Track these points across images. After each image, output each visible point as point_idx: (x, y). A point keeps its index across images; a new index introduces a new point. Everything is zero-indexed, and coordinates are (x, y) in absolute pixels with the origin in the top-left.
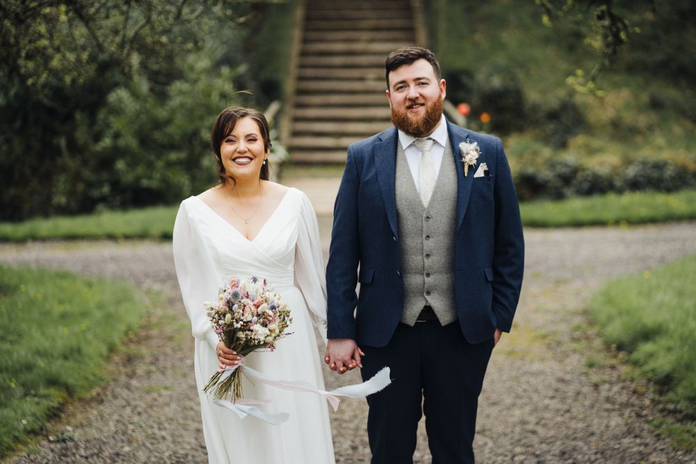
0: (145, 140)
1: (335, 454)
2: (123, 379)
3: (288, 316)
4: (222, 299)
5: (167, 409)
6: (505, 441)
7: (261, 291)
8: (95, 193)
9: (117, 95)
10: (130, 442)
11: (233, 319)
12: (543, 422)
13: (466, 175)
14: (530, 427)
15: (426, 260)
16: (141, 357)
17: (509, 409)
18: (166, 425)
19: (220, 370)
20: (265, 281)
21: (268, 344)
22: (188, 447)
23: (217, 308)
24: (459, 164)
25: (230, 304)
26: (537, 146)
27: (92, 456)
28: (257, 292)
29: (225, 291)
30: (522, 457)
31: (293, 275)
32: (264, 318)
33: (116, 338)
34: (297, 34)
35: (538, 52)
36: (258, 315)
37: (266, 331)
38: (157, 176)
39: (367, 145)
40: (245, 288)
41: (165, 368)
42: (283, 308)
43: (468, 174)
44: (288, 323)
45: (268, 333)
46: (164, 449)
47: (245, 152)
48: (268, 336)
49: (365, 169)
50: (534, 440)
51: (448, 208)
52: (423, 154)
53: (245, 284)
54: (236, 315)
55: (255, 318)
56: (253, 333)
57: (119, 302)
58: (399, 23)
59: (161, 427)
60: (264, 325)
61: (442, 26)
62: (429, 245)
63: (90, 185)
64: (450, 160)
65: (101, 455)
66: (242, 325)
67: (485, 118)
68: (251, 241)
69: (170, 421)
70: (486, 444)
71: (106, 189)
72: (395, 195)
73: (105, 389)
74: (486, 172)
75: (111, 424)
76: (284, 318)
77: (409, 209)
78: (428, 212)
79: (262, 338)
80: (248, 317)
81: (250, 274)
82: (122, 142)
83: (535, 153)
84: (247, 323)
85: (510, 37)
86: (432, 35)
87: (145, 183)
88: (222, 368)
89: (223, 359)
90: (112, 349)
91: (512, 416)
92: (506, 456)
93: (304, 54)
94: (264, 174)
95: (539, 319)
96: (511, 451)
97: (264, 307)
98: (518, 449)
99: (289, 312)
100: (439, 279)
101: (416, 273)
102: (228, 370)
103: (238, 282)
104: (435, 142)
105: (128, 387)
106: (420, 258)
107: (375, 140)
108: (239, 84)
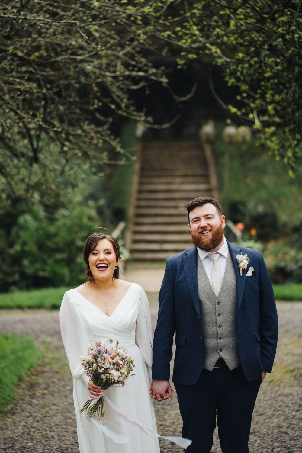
0: (41, 246)
1: (160, 447)
2: (27, 398)
3: (132, 364)
4: (90, 354)
5: (55, 418)
6: (268, 439)
7: (115, 348)
8: (10, 280)
9: (25, 219)
10: (32, 440)
11: (97, 366)
12: (292, 426)
13: (241, 275)
14: (284, 430)
15: (219, 329)
16: (39, 385)
17: (270, 418)
18: (55, 429)
19: (90, 399)
20: (117, 342)
21: (120, 382)
22: (68, 443)
23: (88, 360)
24: (236, 268)
25: (95, 357)
26: (286, 249)
27: (8, 448)
28: (112, 349)
29: (92, 349)
30: (279, 449)
31: (135, 338)
32: (117, 366)
33: (23, 373)
34: (135, 179)
35: (286, 190)
36: (114, 364)
37: (118, 374)
38: (48, 268)
39: (179, 258)
40: (105, 347)
41: (54, 392)
42: (129, 359)
43: (242, 274)
44: (133, 368)
45: (120, 375)
46: (53, 444)
47: (104, 260)
48: (120, 377)
49: (178, 274)
50: (287, 438)
51: (231, 296)
52: (214, 263)
53: (105, 344)
54: (99, 364)
55: (112, 366)
56: (111, 375)
57: (25, 349)
58: (199, 171)
59: (52, 430)
60: (118, 370)
61: (226, 174)
62: (220, 319)
63: (7, 274)
64: (230, 266)
65: (14, 448)
66: (103, 371)
67: (254, 232)
68: (109, 316)
69: (57, 426)
70: (256, 441)
71: (17, 277)
72: (198, 289)
73: (16, 405)
74: (253, 273)
75: (20, 427)
76: (130, 366)
77: (206, 298)
78: (219, 299)
79: (116, 378)
80: (107, 365)
81: (108, 338)
82: (27, 248)
83: (285, 254)
84: (107, 369)
85: (269, 180)
86: (220, 179)
87: (41, 274)
88: (91, 397)
89: (92, 391)
90: (20, 379)
91: (273, 422)
92: (268, 448)
93: (140, 191)
94: (116, 275)
95: (289, 359)
96: (272, 446)
97: (117, 359)
98: (276, 444)
99: (133, 361)
100: (227, 341)
101: (212, 337)
102: (96, 399)
103: (100, 343)
104: (221, 255)
105: (30, 404)
106: (215, 328)
107: (183, 255)
108: (100, 211)
